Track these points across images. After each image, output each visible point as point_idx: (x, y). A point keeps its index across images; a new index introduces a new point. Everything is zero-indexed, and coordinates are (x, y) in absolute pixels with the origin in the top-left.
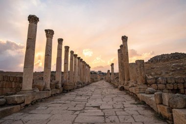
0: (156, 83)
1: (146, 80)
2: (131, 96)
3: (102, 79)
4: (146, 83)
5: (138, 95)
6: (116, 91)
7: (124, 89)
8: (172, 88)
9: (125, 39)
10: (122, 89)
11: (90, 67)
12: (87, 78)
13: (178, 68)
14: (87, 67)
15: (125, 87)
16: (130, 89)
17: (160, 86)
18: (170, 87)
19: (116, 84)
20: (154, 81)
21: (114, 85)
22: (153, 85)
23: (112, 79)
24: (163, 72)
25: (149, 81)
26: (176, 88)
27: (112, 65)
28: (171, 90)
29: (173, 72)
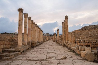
0: (80, 43)
1: (75, 41)
2: (69, 49)
3: (50, 39)
4: (75, 43)
5: (71, 48)
6: (61, 47)
7: (65, 45)
8: (87, 45)
9: (66, 17)
10: (64, 46)
11: (42, 32)
12: (41, 39)
13: (93, 35)
14: (41, 32)
15: (66, 45)
16: (68, 46)
17: (81, 44)
18: (86, 44)
19: (61, 43)
20: (79, 42)
21: (59, 43)
22: (78, 43)
23: (57, 39)
24: (85, 37)
25: (76, 42)
26: (88, 45)
27: (58, 30)
28: (86, 46)
29: (90, 37)
